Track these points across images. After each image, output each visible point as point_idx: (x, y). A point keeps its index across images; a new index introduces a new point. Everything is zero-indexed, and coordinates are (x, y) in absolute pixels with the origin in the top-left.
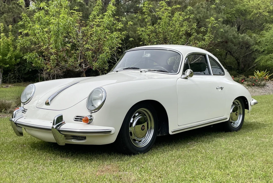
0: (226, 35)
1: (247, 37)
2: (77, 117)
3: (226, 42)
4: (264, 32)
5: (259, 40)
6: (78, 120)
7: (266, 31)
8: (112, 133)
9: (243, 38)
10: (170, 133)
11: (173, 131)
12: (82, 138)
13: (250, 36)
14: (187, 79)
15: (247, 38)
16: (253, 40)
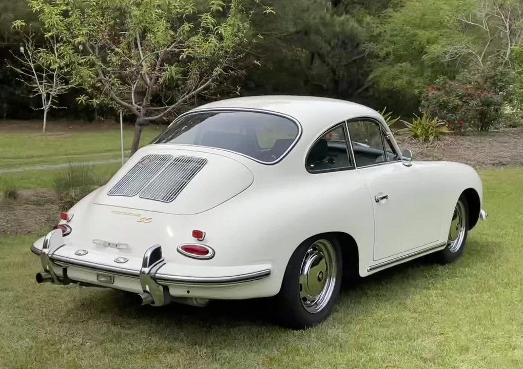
0: (305, 15)
1: (353, 24)
3: (306, 33)
4: (390, 10)
5: (378, 31)
7: (394, 10)
9: (342, 24)
13: (360, 22)
15: (352, 26)
16: (364, 30)
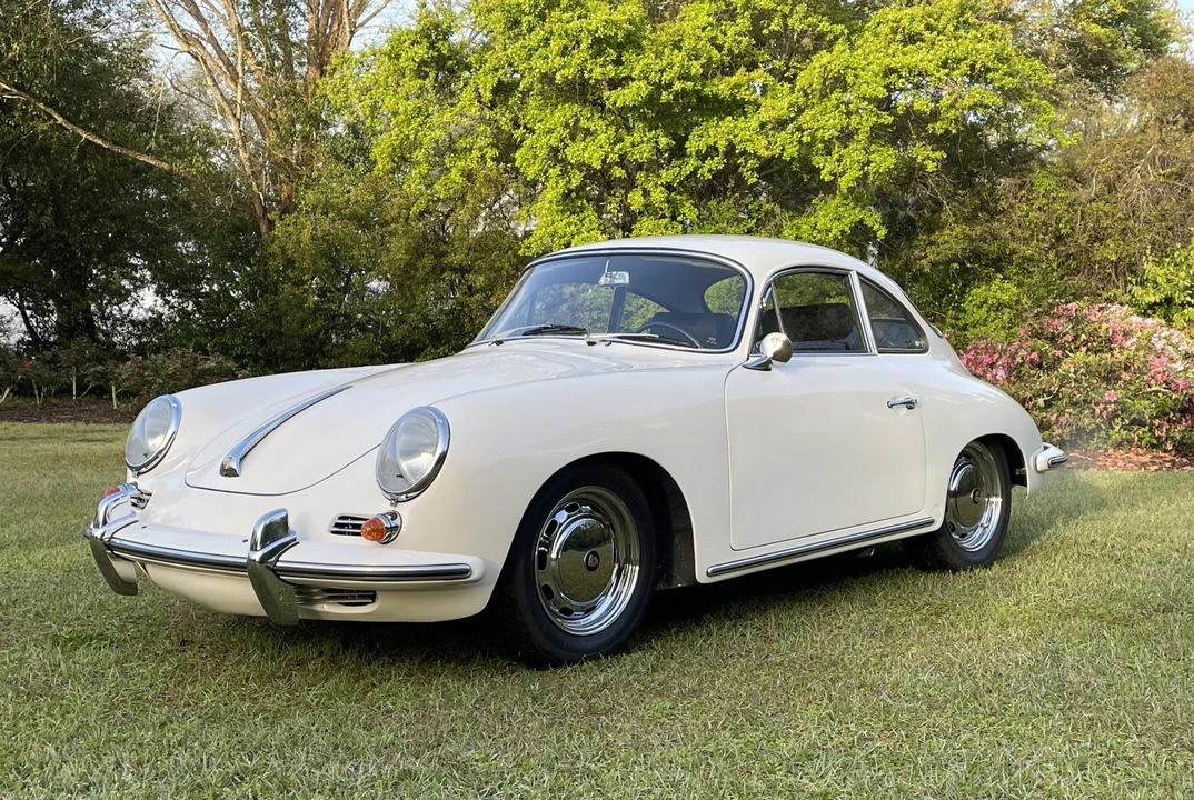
2: (340, 518)
6: (347, 530)
8: (473, 576)
10: (701, 577)
12: (360, 597)
14: (770, 370)
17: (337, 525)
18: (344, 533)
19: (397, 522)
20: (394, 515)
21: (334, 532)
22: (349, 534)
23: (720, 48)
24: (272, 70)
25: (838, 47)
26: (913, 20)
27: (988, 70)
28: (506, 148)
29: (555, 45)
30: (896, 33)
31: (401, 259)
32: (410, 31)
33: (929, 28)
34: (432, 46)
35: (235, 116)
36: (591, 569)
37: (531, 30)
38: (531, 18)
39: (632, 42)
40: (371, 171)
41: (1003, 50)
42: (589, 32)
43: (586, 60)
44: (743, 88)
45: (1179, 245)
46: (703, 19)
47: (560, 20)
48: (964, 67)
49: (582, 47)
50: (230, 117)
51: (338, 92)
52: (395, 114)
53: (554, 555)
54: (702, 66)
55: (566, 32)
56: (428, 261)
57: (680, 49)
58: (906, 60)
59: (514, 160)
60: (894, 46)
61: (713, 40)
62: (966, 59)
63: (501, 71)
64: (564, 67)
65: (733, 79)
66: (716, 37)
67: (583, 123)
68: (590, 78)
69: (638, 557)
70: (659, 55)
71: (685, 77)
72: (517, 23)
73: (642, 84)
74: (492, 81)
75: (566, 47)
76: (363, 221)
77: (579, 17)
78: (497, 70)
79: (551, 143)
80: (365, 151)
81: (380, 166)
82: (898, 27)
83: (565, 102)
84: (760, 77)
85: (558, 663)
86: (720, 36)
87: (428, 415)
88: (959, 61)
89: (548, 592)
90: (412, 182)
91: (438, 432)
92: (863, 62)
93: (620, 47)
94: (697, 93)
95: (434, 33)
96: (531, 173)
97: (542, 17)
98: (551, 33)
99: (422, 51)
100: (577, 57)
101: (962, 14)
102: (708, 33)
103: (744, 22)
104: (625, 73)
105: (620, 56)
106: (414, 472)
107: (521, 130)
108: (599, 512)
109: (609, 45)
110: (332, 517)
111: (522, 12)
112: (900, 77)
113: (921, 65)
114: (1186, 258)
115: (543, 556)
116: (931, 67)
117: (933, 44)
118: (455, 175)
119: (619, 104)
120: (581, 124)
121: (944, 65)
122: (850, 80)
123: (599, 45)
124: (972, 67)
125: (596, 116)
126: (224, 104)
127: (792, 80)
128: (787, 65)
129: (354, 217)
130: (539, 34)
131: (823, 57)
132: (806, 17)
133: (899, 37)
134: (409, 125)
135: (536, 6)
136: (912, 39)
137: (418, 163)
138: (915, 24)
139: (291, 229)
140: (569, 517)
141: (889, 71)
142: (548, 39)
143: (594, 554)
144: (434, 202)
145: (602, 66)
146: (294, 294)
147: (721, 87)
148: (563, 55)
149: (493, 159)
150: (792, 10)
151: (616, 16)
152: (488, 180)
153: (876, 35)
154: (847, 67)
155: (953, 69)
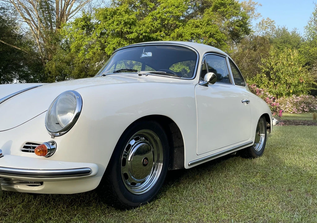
2: (27, 143)
6: (29, 149)
8: (92, 174)
10: (186, 167)
11: (189, 164)
12: (35, 183)
14: (208, 86)
17: (25, 147)
18: (28, 151)
19: (55, 146)
20: (53, 143)
21: (23, 151)
22: (30, 151)
23: (154, 27)
24: (47, 27)
25: (180, 28)
26: (197, 22)
27: (214, 34)
28: (103, 48)
29: (115, 23)
30: (193, 25)
31: (77, 72)
32: (80, 19)
33: (201, 24)
34: (86, 22)
35: (37, 38)
36: (145, 165)
37: (110, 19)
38: (109, 16)
39: (133, 24)
40: (70, 52)
41: (217, 30)
42: (123, 20)
43: (123, 27)
44: (159, 36)
45: (254, 76)
46: (150, 20)
47: (116, 17)
48: (209, 33)
49: (122, 24)
50: (36, 38)
51: (63, 32)
52: (77, 38)
53: (129, 159)
54: (150, 30)
55: (118, 20)
56: (84, 73)
57: (145, 26)
58: (196, 31)
59: (105, 50)
60: (193, 28)
61: (152, 25)
62: (209, 32)
63: (102, 29)
64: (117, 28)
65: (157, 34)
66: (152, 24)
67: (122, 42)
68: (123, 31)
69: (162, 160)
70: (140, 27)
71: (146, 32)
72: (106, 18)
73: (136, 33)
74: (100, 31)
75: (118, 24)
76: (68, 63)
77: (121, 17)
78: (101, 29)
79: (114, 46)
80: (69, 47)
81: (72, 50)
82: (194, 24)
83: (117, 37)
84: (163, 34)
85: (129, 208)
86: (154, 24)
87: (72, 94)
88: (207, 32)
89: (126, 176)
90: (80, 55)
91: (76, 102)
92: (186, 31)
93: (130, 25)
94: (148, 36)
95: (86, 19)
96: (109, 53)
97: (112, 16)
98: (114, 20)
99: (83, 23)
100: (121, 26)
101: (208, 22)
102: (151, 23)
103: (159, 21)
104: (132, 31)
105: (130, 27)
106: (64, 121)
107: (107, 43)
108: (147, 140)
109: (128, 24)
110: (23, 143)
111: (108, 15)
112: (194, 35)
113: (199, 33)
114: (256, 78)
115: (125, 160)
116: (201, 33)
117: (202, 28)
118: (91, 53)
119: (130, 38)
120: (121, 42)
121: (204, 33)
122: (183, 35)
123: (126, 24)
124: (211, 34)
125: (124, 41)
126: (35, 35)
127: (169, 35)
128: (168, 32)
129: (66, 62)
130: (112, 20)
131: (177, 30)
132: (173, 21)
133: (194, 26)
134: (80, 41)
135: (111, 14)
136: (197, 27)
137: (82, 50)
138: (198, 23)
139: (50, 64)
140: (135, 143)
141: (192, 34)
142: (114, 22)
143: (146, 158)
144: (85, 60)
145: (126, 29)
146: (51, 80)
147: (154, 35)
148: (117, 25)
149: (100, 50)
150: (170, 19)
151: (130, 17)
152: (99, 54)
153: (189, 26)
154: (183, 32)
155: (206, 34)
